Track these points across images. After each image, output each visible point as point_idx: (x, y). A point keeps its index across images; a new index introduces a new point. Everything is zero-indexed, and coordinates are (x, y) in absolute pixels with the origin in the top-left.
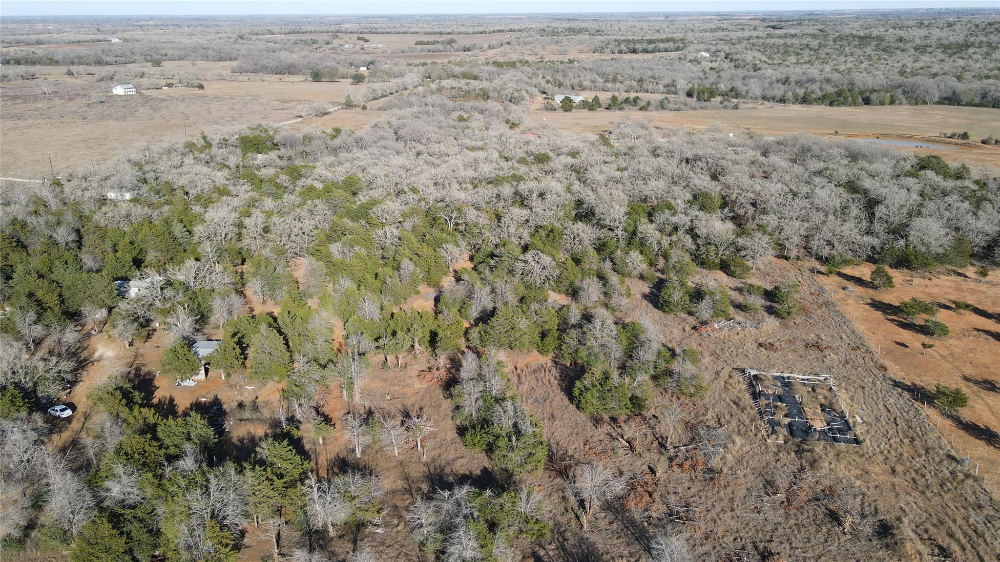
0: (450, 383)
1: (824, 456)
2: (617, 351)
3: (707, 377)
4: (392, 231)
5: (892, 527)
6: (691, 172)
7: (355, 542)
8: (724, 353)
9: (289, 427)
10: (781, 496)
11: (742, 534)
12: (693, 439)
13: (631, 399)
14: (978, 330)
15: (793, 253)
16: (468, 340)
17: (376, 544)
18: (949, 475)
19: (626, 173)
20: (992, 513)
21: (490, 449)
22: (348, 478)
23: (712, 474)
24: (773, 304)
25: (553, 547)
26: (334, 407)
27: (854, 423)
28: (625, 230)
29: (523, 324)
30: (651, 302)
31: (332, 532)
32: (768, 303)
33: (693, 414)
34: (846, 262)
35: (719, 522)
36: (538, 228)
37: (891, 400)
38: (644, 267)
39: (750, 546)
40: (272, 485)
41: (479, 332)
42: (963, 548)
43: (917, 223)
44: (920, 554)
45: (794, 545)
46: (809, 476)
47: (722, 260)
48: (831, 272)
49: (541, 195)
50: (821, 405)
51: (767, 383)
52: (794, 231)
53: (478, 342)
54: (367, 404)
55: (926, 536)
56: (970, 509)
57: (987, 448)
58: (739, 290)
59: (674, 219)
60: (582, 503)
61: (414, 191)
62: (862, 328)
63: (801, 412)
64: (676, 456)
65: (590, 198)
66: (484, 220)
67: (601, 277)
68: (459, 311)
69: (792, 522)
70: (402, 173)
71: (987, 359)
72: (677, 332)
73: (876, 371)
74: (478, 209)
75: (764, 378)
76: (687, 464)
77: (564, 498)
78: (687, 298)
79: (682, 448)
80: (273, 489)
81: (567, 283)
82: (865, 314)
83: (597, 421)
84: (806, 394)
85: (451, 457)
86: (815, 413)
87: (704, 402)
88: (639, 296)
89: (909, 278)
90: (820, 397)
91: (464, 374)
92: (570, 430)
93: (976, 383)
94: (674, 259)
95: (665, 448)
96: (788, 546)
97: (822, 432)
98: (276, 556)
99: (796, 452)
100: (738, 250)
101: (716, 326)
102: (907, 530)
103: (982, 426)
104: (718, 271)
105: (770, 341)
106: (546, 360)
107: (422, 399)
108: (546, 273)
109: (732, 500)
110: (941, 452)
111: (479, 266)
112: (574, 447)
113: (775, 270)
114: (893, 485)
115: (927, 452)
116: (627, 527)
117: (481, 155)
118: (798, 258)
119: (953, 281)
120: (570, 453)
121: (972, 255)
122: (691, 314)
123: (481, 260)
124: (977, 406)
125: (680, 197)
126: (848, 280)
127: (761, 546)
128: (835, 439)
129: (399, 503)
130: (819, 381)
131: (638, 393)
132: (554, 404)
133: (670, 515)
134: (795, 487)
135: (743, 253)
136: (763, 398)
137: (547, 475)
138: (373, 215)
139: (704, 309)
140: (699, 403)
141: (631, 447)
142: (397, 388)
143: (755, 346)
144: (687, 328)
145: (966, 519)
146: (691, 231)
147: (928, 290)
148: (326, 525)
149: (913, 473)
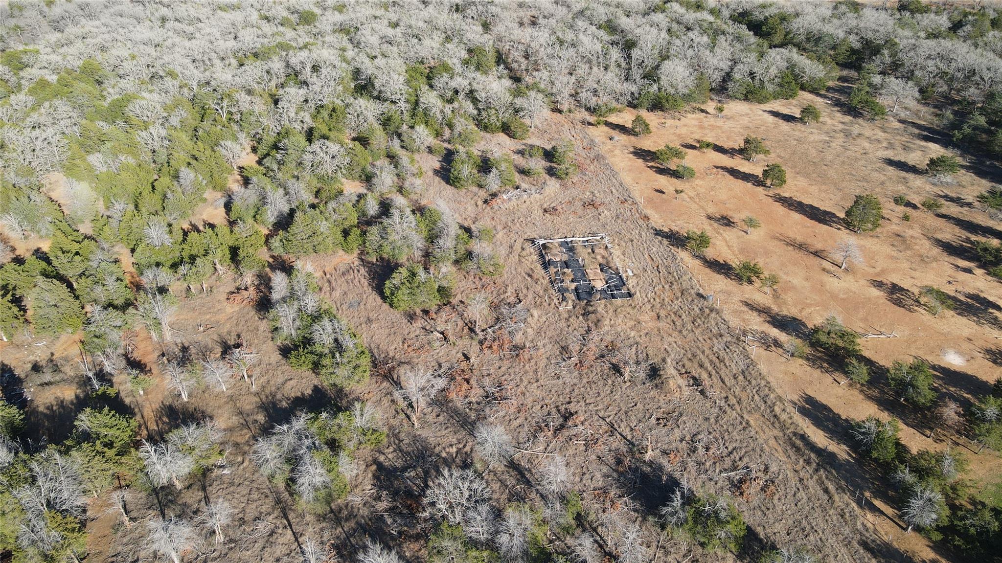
0: (264, 305)
1: (605, 315)
2: (418, 242)
3: (503, 251)
4: (157, 131)
5: (659, 370)
6: (463, 24)
7: (204, 489)
8: (515, 224)
9: (102, 388)
10: (575, 360)
11: (546, 401)
12: (498, 319)
13: (439, 291)
14: (717, 167)
15: (565, 107)
16: (270, 249)
17: (226, 485)
18: (698, 311)
19: (398, 30)
20: (729, 339)
21: (316, 367)
22: (184, 431)
23: (517, 349)
24: (553, 165)
25: (391, 449)
26: (145, 352)
27: (627, 277)
28: (407, 101)
29: (324, 226)
30: (443, 179)
31: (179, 485)
32: (548, 164)
33: (494, 293)
34: (611, 110)
35: (527, 394)
36: (319, 108)
37: (654, 249)
38: (431, 140)
39: (554, 410)
40: (103, 457)
41: (281, 240)
42: (710, 375)
43: (667, 66)
44: (680, 387)
45: (587, 401)
46: (595, 336)
47: (503, 123)
48: (599, 123)
49: (315, 68)
50: (600, 265)
51: (555, 251)
52: (564, 86)
53: (282, 250)
54: (178, 341)
55: (683, 371)
56: (714, 339)
57: (725, 281)
58: (521, 153)
59: (453, 84)
60: (410, 405)
61: (171, 74)
62: (627, 179)
63: (584, 275)
64: (486, 339)
65: (368, 68)
66: (260, 106)
67: (392, 157)
68: (254, 217)
69: (585, 381)
70: (151, 50)
71: (723, 195)
72: (471, 210)
73: (641, 222)
74: (250, 92)
75: (551, 246)
76: (495, 346)
77: (392, 401)
78: (475, 171)
79: (489, 330)
80: (106, 461)
81: (358, 169)
82: (629, 163)
83: (411, 317)
84: (587, 256)
85: (280, 380)
86: (595, 274)
87: (503, 279)
88: (431, 173)
89: (663, 121)
90: (599, 257)
91: (275, 296)
92: (387, 331)
93: (717, 220)
94: (459, 128)
95: (475, 332)
96: (582, 403)
97: (603, 291)
98: (127, 523)
99: (583, 315)
100: (517, 111)
101: (505, 197)
102: (670, 370)
103: (722, 262)
104: (501, 134)
105: (552, 205)
106: (351, 258)
107: (237, 325)
108: (336, 162)
109: (536, 371)
110: (692, 292)
111: (265, 160)
112: (393, 348)
113: (551, 126)
114: (659, 330)
115: (682, 294)
116: (452, 417)
117: (237, 16)
118: (570, 111)
119: (697, 119)
120: (391, 354)
121: (711, 90)
122: (480, 186)
123: (265, 152)
124: (718, 243)
125: (456, 54)
126: (614, 129)
127: (562, 408)
128: (613, 296)
129: (239, 440)
130: (597, 240)
131: (444, 284)
132: (368, 306)
133: (487, 397)
134: (585, 349)
135: (522, 114)
136: (552, 267)
137: (374, 381)
138: (131, 114)
139: (493, 181)
140: (499, 281)
141: (445, 338)
142: (208, 317)
143: (541, 212)
144: (480, 203)
145: (711, 348)
146: (471, 95)
147: (678, 131)
148: (170, 479)
149: (673, 316)
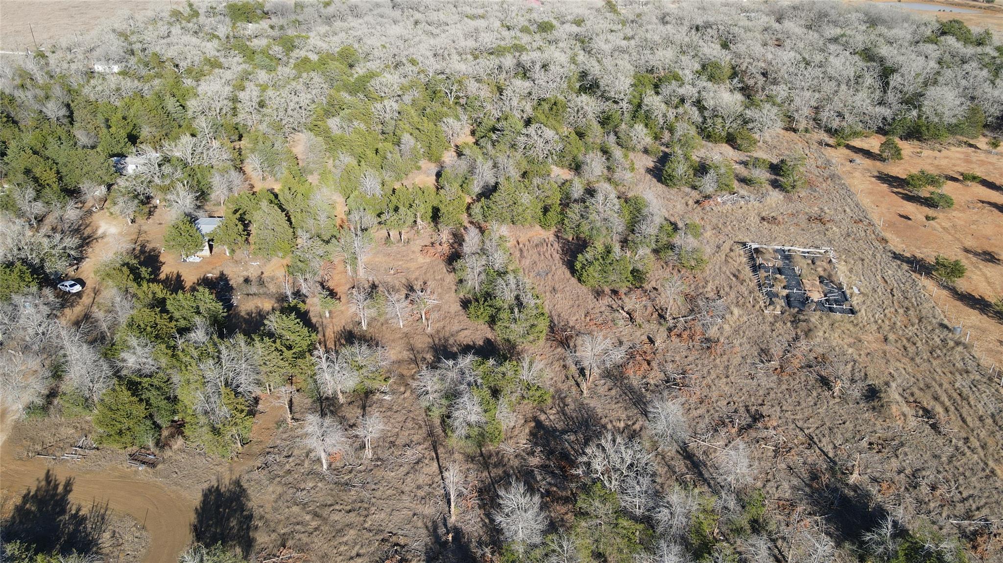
0: (453, 258)
1: (819, 326)
2: (619, 225)
3: (708, 250)
4: (391, 104)
5: (880, 391)
6: (701, 40)
7: (364, 408)
8: (727, 227)
9: (295, 301)
10: (775, 364)
11: (735, 399)
12: (692, 311)
13: (632, 272)
14: (983, 202)
15: (802, 126)
16: (470, 215)
17: (384, 410)
18: (939, 342)
19: (632, 42)
20: (978, 377)
21: (492, 321)
22: (355, 349)
23: (709, 343)
24: (778, 178)
25: (554, 411)
26: (338, 282)
27: (852, 294)
28: (630, 102)
29: (525, 198)
30: (655, 177)
31: (342, 399)
32: (773, 177)
33: (693, 286)
34: (855, 134)
35: (714, 387)
36: (541, 101)
37: (890, 272)
38: (648, 140)
39: (742, 410)
40: (281, 355)
41: (482, 207)
42: (947, 410)
43: (932, 92)
44: (905, 415)
45: (784, 408)
46: (803, 345)
47: (728, 133)
48: (839, 145)
49: (545, 66)
50: (820, 277)
51: (767, 256)
52: (804, 102)
53: (481, 217)
54: (370, 279)
55: (911, 399)
56: (957, 374)
57: (980, 317)
58: (745, 164)
59: (681, 91)
60: (582, 371)
61: (413, 62)
62: (866, 202)
63: (799, 284)
64: (675, 327)
65: (595, 70)
66: (485, 92)
67: (605, 151)
68: (461, 186)
69: (784, 387)
70: (400, 43)
71: (989, 230)
72: (680, 207)
73: (876, 244)
74: (479, 81)
75: (764, 251)
76: (685, 335)
77: (564, 366)
78: (691, 172)
79: (681, 319)
80: (282, 359)
81: (569, 158)
82: (870, 186)
83: (598, 294)
84: (805, 266)
85: (456, 328)
86: (813, 285)
87: (705, 275)
88: (643, 171)
89: (919, 150)
90: (820, 269)
91: (467, 248)
92: (571, 303)
93: (976, 254)
94: (679, 133)
95: (665, 319)
96: (778, 409)
97: (820, 303)
98: (289, 420)
99: (792, 322)
100: (746, 122)
101: (719, 200)
102: (894, 394)
103: (977, 297)
104: (725, 145)
105: (773, 214)
106: (549, 235)
107: (425, 273)
108: (548, 147)
109: (727, 367)
110: (934, 321)
111: (481, 140)
112: (575, 319)
113: (782, 143)
114: (885, 353)
115: (920, 321)
116: (625, 393)
117: (481, 23)
118: (807, 130)
119: (963, 153)
120: (571, 324)
121: (986, 126)
122: (694, 188)
123: (483, 134)
124: (975, 277)
125: (689, 67)
126: (856, 152)
127: (753, 409)
128: (831, 310)
129: (405, 372)
130: (820, 253)
131: (639, 266)
132: (556, 277)
133: (667, 382)
134: (789, 355)
135: (750, 125)
136: (762, 271)
137: (549, 345)
138: (371, 89)
139: (708, 183)
140: (699, 275)
141: (631, 318)
142: (400, 263)
143: (758, 219)
144: (691, 202)
145: (952, 383)
146: (699, 104)
147: (936, 162)
148: (335, 392)
149: (905, 341)
